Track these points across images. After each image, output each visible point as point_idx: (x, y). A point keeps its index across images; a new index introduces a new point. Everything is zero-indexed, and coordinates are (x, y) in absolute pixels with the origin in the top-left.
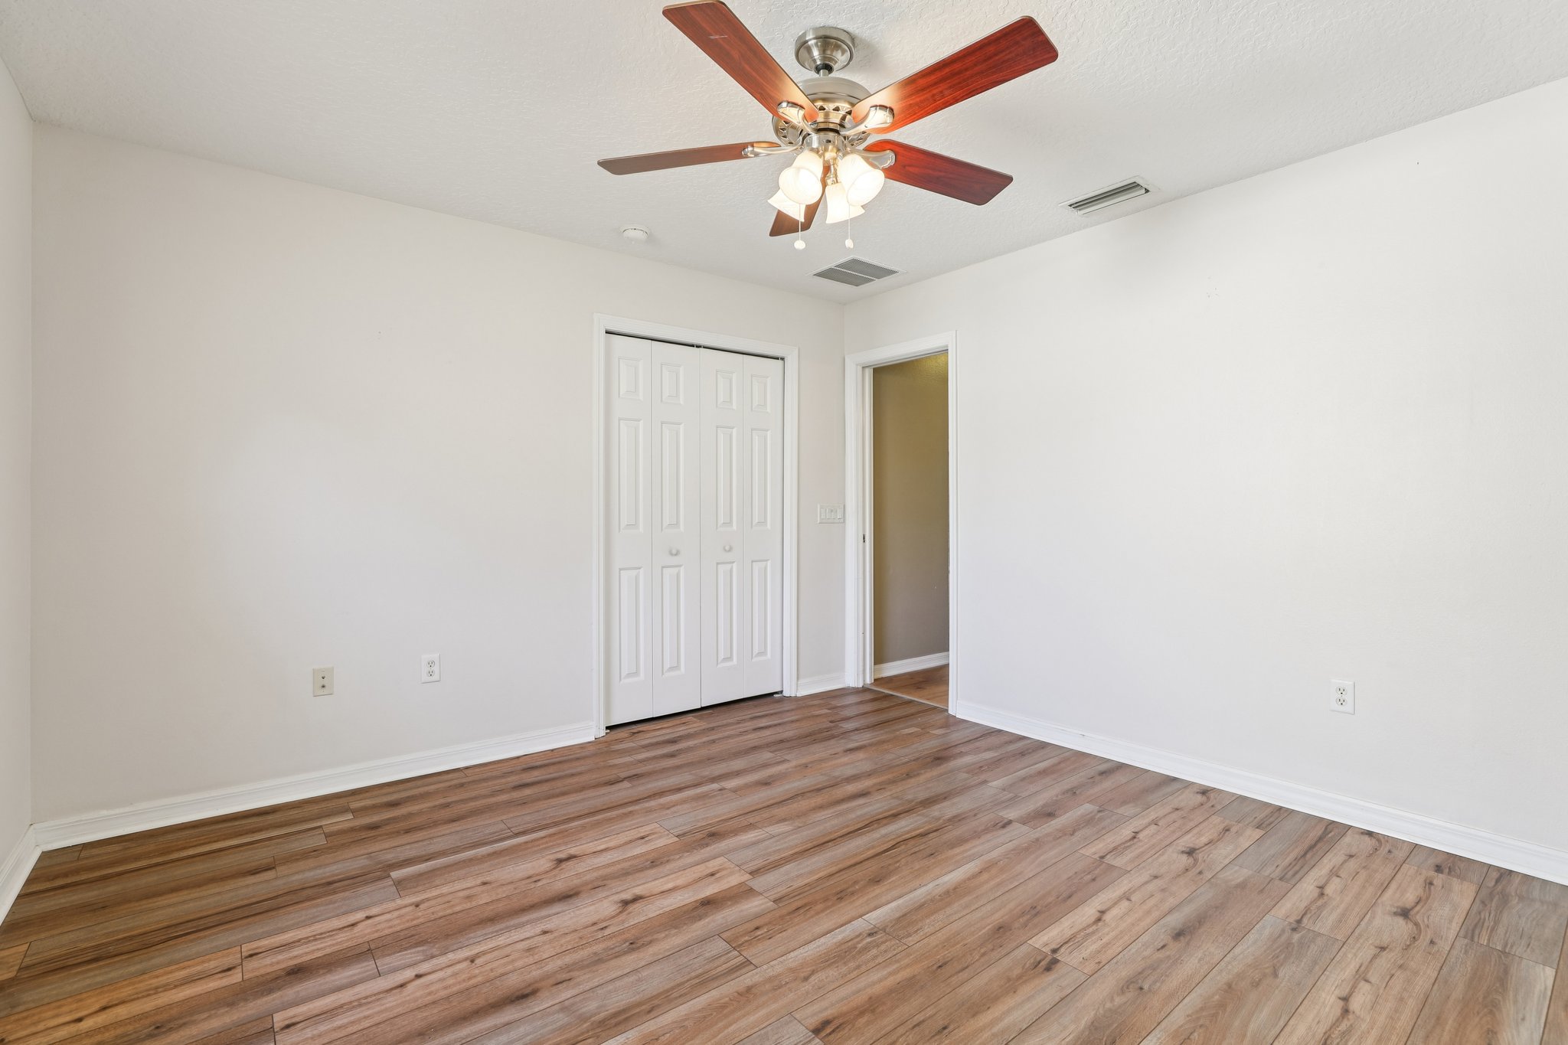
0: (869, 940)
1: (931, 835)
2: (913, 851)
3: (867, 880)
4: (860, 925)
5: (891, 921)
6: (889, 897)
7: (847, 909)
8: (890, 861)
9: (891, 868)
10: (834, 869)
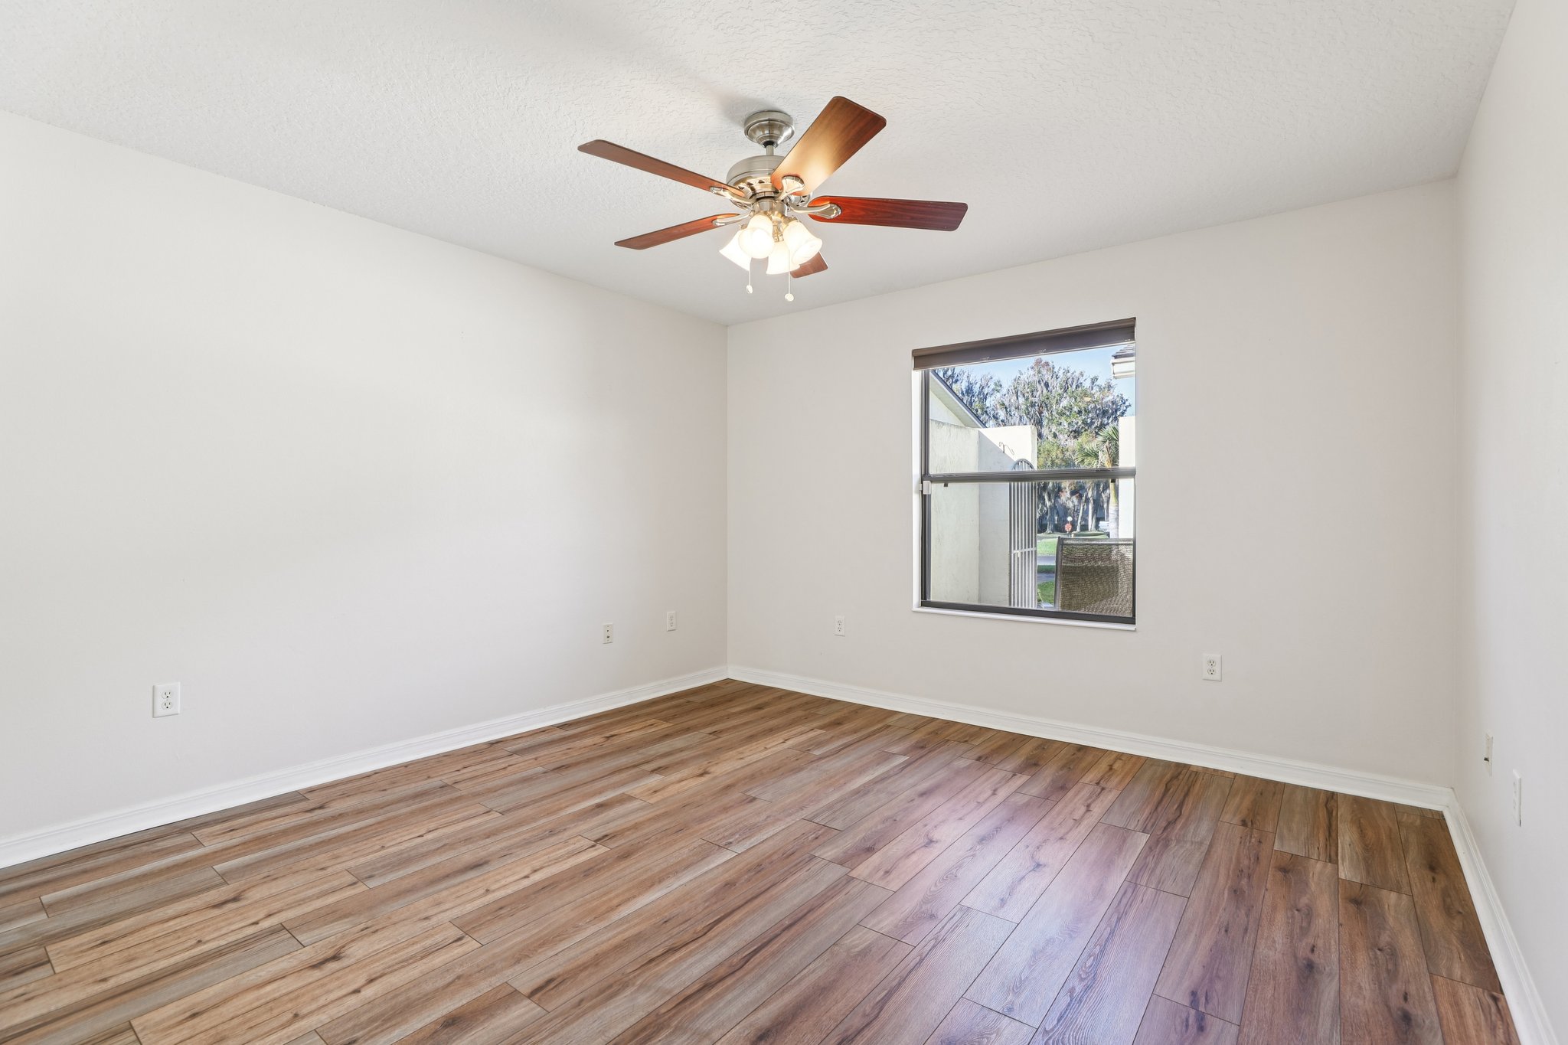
0: (731, 840)
1: (661, 950)
2: (687, 924)
3: (737, 885)
4: (740, 849)
5: (714, 854)
6: (716, 872)
7: (751, 859)
8: (715, 907)
9: (714, 900)
10: (774, 891)
